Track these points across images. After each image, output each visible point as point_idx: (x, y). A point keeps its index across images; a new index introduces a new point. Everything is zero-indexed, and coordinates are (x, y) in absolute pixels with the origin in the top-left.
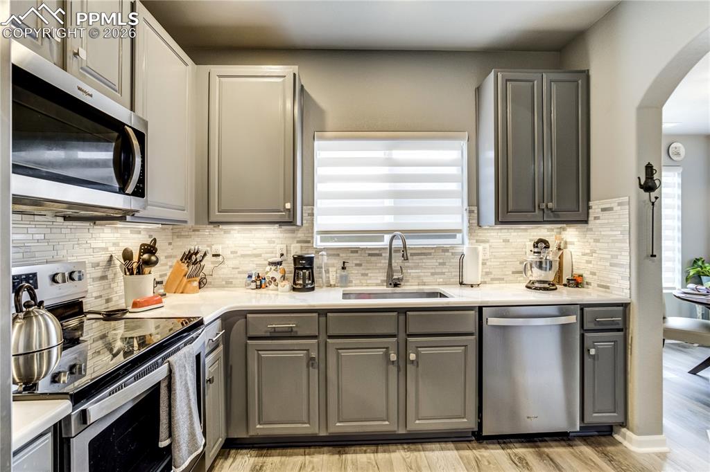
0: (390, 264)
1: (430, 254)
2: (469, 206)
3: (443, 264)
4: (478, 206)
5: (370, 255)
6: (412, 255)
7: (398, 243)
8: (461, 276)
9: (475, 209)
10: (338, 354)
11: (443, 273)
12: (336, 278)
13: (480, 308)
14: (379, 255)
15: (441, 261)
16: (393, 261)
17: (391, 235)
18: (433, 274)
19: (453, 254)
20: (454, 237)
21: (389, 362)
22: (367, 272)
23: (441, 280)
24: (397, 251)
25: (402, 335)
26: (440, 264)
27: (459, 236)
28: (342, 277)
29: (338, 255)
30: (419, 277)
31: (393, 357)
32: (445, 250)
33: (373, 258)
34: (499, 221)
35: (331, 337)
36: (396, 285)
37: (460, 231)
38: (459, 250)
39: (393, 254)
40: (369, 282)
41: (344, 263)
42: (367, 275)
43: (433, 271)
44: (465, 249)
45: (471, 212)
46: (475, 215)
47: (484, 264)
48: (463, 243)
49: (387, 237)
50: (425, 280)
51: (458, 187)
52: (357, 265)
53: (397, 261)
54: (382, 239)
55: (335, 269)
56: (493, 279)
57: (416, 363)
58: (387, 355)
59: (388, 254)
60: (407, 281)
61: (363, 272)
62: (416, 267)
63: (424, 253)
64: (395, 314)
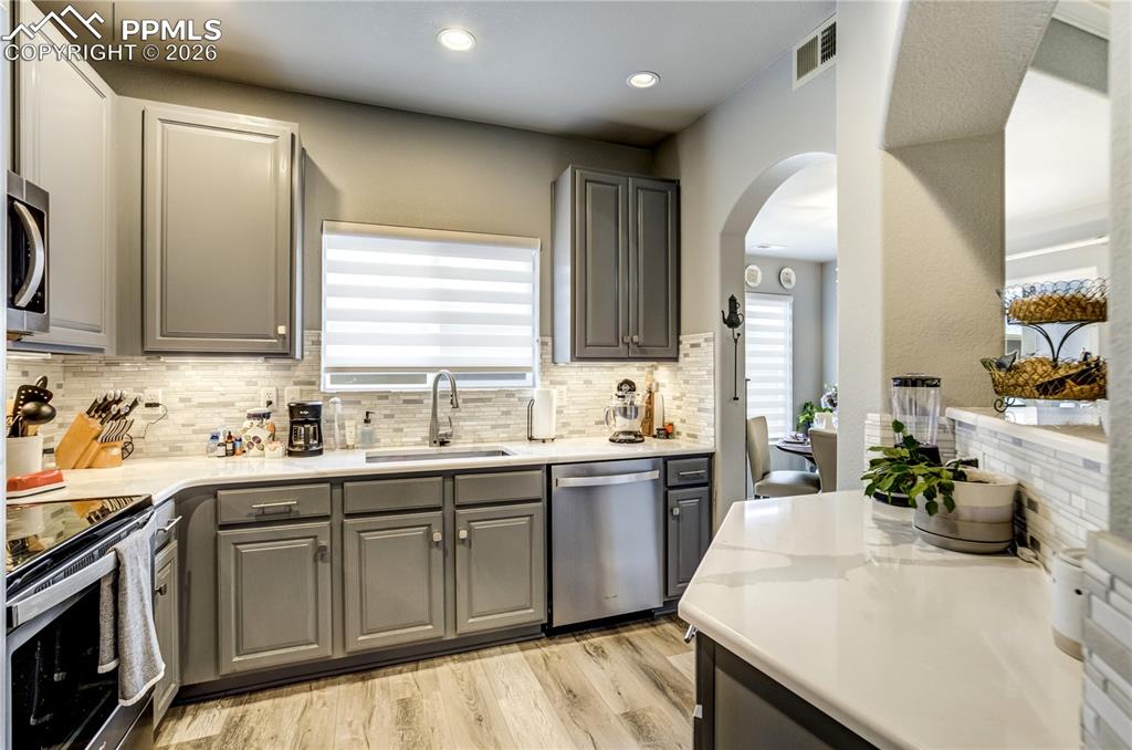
0: (434, 414)
1: (490, 400)
2: (541, 335)
3: (507, 413)
4: (553, 336)
5: (405, 402)
6: (465, 401)
7: (444, 386)
8: (530, 429)
9: (549, 340)
10: (360, 539)
11: (508, 426)
12: (356, 436)
13: (549, 467)
14: (421, 402)
15: (505, 409)
16: (439, 410)
17: (435, 375)
18: (494, 427)
19: (520, 400)
20: (523, 377)
21: (431, 543)
22: (401, 426)
23: (505, 435)
24: (444, 396)
25: (449, 507)
26: (504, 413)
27: (529, 375)
28: (363, 433)
29: (359, 402)
30: (474, 432)
31: (437, 537)
32: (510, 394)
33: (411, 407)
34: (575, 357)
35: (349, 516)
36: (443, 443)
37: (530, 369)
38: (528, 395)
39: (439, 400)
40: (404, 440)
41: (367, 413)
42: (401, 430)
43: (494, 423)
44: (535, 394)
45: (543, 344)
46: (550, 348)
47: (559, 412)
48: (534, 386)
49: (431, 377)
50: (484, 435)
51: (529, 310)
52: (386, 416)
53: (444, 410)
54: (422, 379)
55: (353, 422)
56: (572, 432)
57: (468, 542)
58: (429, 534)
59: (431, 401)
60: (459, 437)
61: (396, 426)
62: (471, 418)
63: (481, 399)
64: (440, 478)
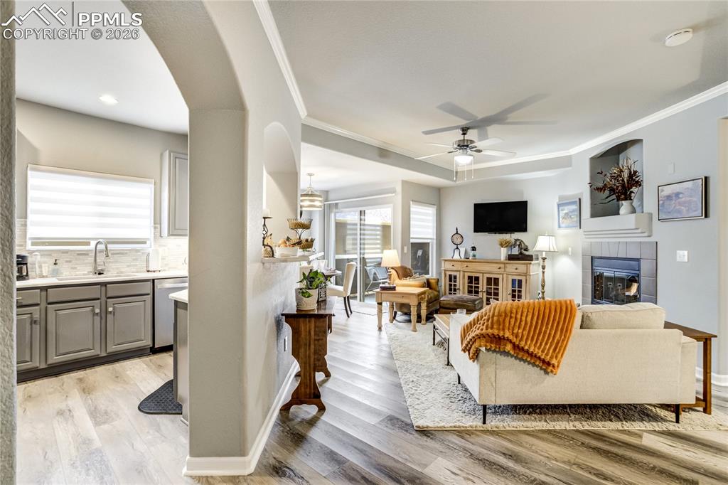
0: (95, 260)
1: (126, 253)
2: (155, 224)
3: (136, 260)
4: (160, 224)
5: (78, 254)
6: (112, 254)
7: (101, 247)
8: (147, 267)
9: (158, 226)
10: (56, 313)
11: (136, 265)
12: (48, 271)
13: (154, 280)
14: (87, 255)
15: (134, 258)
16: (97, 259)
17: (96, 242)
18: (128, 266)
19: (143, 253)
20: (145, 243)
21: (95, 314)
22: (76, 266)
23: (135, 270)
24: (101, 251)
25: (103, 298)
26: (134, 260)
27: (148, 242)
28: (54, 270)
29: (50, 255)
30: (117, 268)
31: (97, 311)
32: (137, 251)
33: (81, 257)
34: (170, 235)
35: (50, 304)
36: (100, 274)
37: (148, 239)
38: (147, 251)
39: (98, 254)
40: (77, 273)
41: (56, 260)
42: (75, 268)
43: (128, 264)
44: (150, 251)
45: (155, 228)
46: (159, 230)
47: (163, 259)
48: (151, 247)
49: (93, 244)
50: (123, 270)
51: (149, 212)
52: (67, 262)
53: (100, 259)
54: (88, 244)
55: (47, 265)
56: (170, 268)
57: (113, 313)
58: (93, 311)
59: (94, 254)
60: (109, 271)
61: (73, 266)
62: (117, 262)
63: (121, 253)
64: (99, 286)
